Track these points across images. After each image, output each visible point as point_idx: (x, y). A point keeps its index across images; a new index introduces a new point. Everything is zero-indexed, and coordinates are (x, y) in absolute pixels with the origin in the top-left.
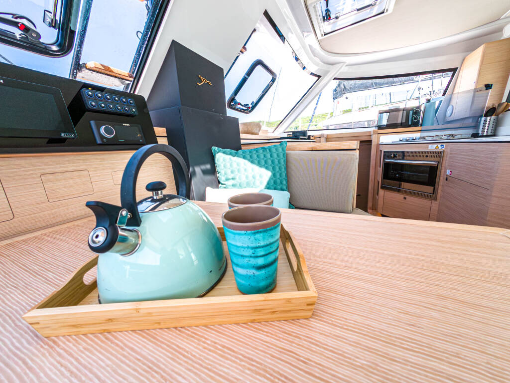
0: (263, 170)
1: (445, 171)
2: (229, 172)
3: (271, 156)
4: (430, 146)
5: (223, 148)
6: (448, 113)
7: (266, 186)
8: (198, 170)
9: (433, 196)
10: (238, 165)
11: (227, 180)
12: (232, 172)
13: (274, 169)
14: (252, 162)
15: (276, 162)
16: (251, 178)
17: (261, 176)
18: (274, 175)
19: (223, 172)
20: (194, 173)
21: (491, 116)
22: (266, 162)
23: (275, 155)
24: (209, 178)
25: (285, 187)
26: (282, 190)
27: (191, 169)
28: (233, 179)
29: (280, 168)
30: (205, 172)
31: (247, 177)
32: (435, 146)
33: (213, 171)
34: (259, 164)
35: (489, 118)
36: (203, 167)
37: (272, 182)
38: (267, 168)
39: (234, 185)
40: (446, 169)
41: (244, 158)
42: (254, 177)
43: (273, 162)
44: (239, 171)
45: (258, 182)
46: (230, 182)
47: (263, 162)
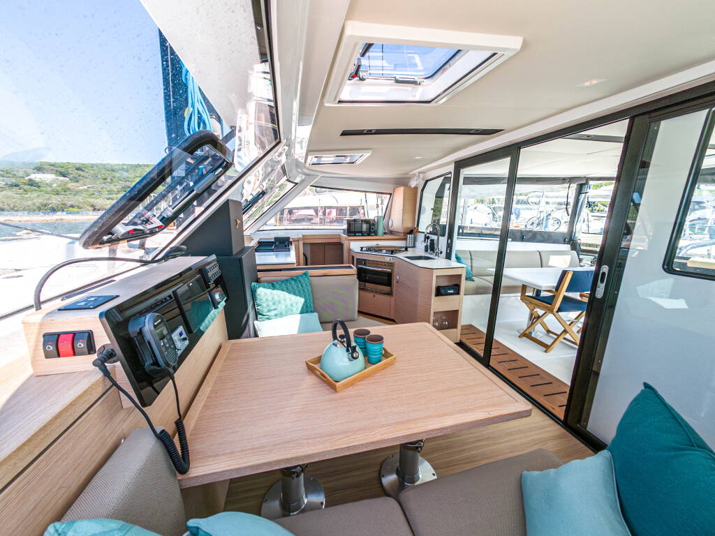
0: (298, 298)
1: (396, 277)
2: (270, 304)
3: (302, 285)
4: (386, 258)
6: (390, 224)
7: (302, 308)
9: (390, 294)
10: (278, 297)
11: (269, 311)
12: (274, 304)
13: (305, 296)
14: (289, 293)
15: (306, 290)
17: (297, 303)
18: (306, 302)
22: (299, 292)
25: (312, 309)
26: (312, 312)
28: (275, 310)
29: (309, 295)
31: (286, 306)
32: (389, 258)
37: (305, 308)
38: (300, 296)
39: (275, 315)
40: (396, 275)
41: (282, 290)
42: (291, 305)
43: (304, 291)
44: (279, 302)
45: (294, 309)
46: (272, 313)
47: (297, 292)
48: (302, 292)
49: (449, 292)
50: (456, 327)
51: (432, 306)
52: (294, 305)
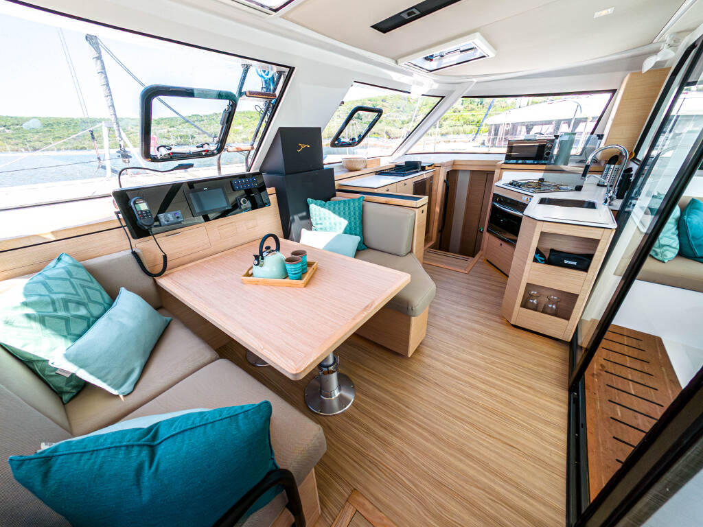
0: (342, 219)
2: (318, 218)
4: (524, 196)
5: (316, 199)
7: (345, 229)
8: (296, 217)
10: (325, 214)
11: (317, 224)
12: (320, 219)
13: (350, 219)
14: (334, 213)
15: (352, 213)
16: (333, 224)
17: (340, 224)
18: (350, 223)
19: (314, 218)
20: (293, 220)
21: (614, 164)
22: (344, 213)
23: (352, 209)
24: (304, 222)
26: (356, 235)
27: (291, 218)
28: (321, 224)
29: (355, 218)
30: (301, 218)
31: (330, 224)
33: (308, 217)
34: (339, 215)
35: (612, 166)
36: (300, 215)
37: (348, 228)
38: (344, 218)
39: (321, 229)
41: (329, 209)
42: (335, 224)
43: (349, 214)
44: (325, 218)
45: (338, 228)
46: (319, 226)
47: (342, 214)
48: (347, 214)
49: (566, 262)
50: (567, 318)
51: (525, 274)
52: (338, 224)
